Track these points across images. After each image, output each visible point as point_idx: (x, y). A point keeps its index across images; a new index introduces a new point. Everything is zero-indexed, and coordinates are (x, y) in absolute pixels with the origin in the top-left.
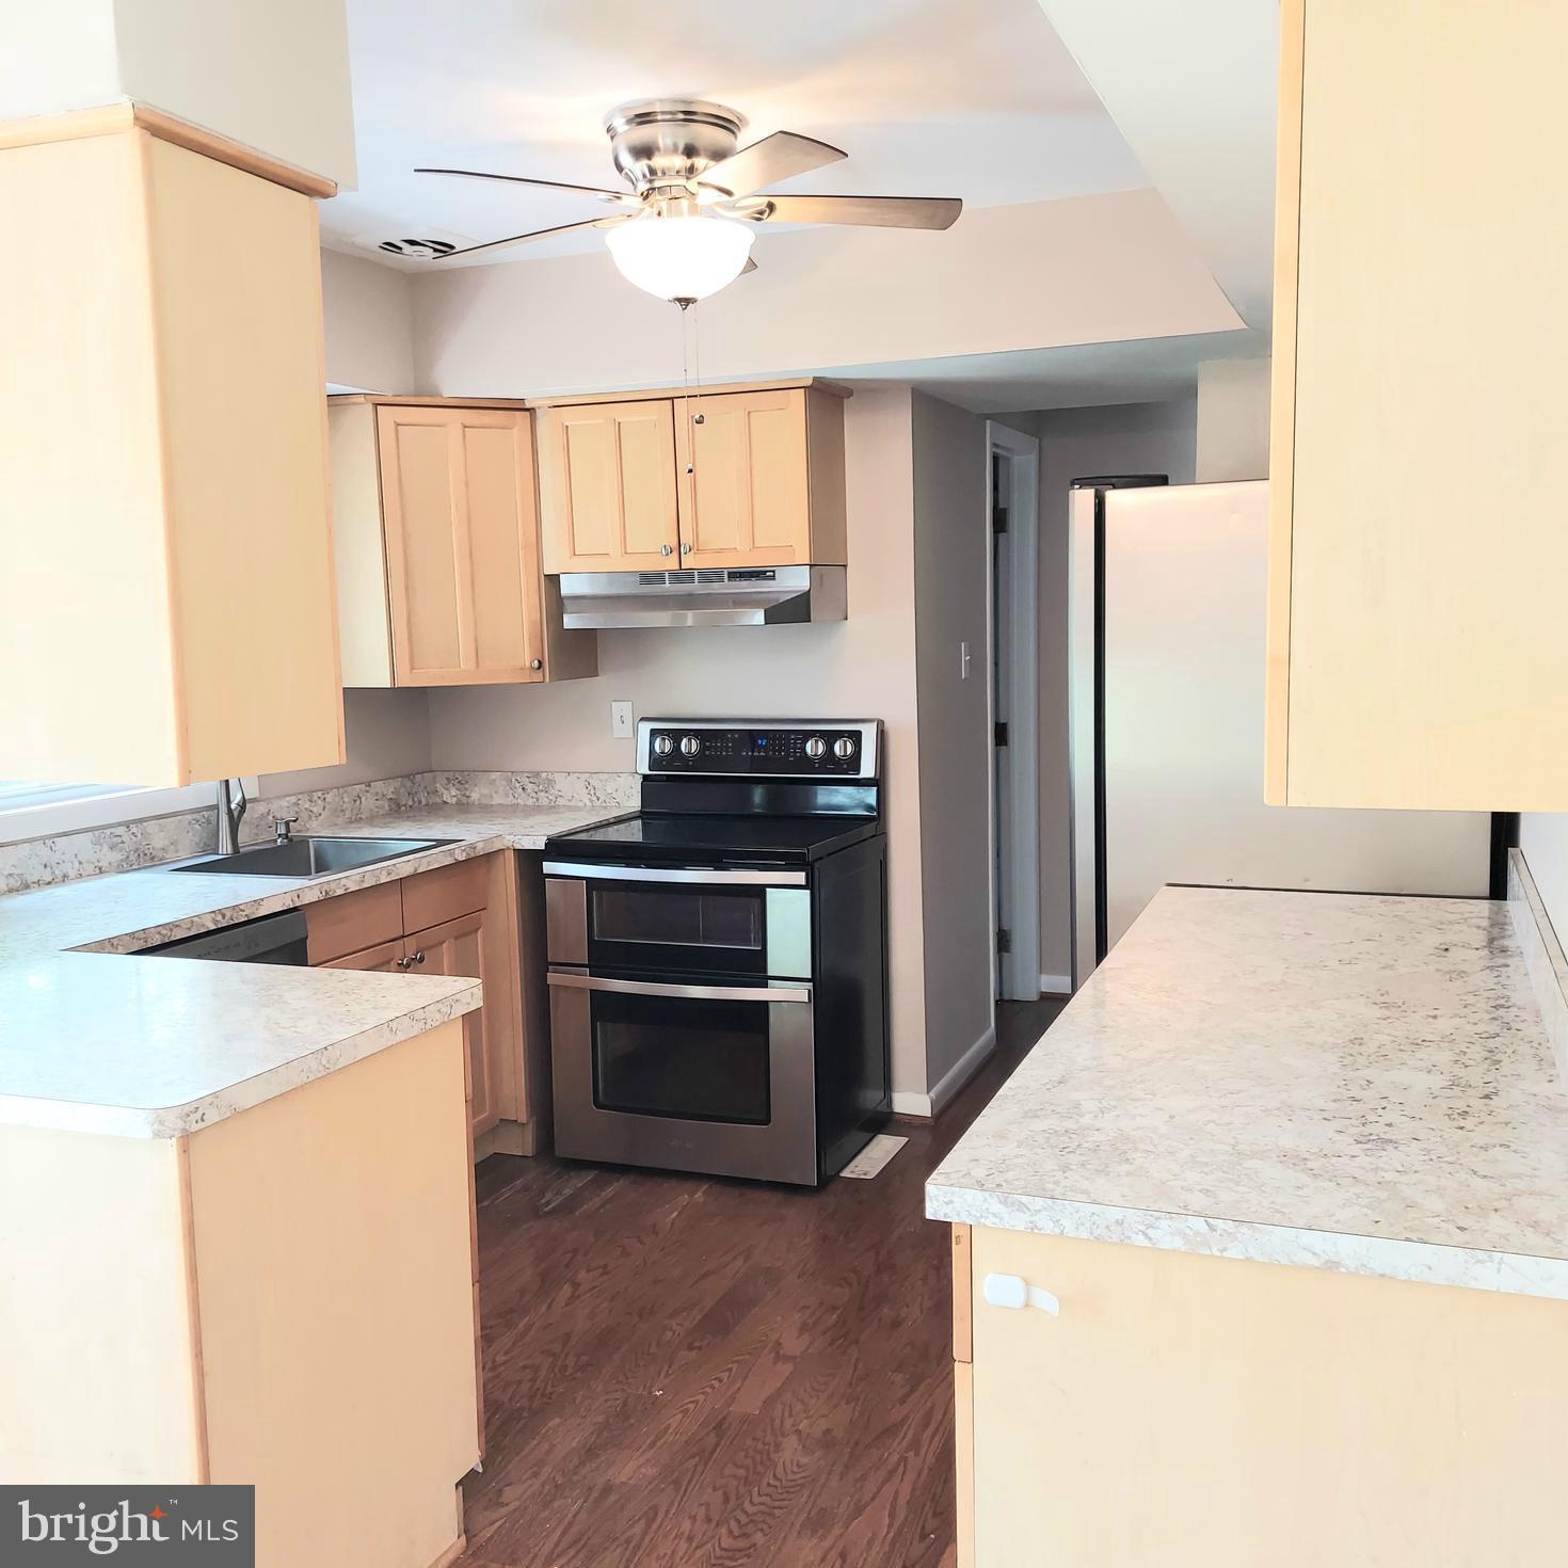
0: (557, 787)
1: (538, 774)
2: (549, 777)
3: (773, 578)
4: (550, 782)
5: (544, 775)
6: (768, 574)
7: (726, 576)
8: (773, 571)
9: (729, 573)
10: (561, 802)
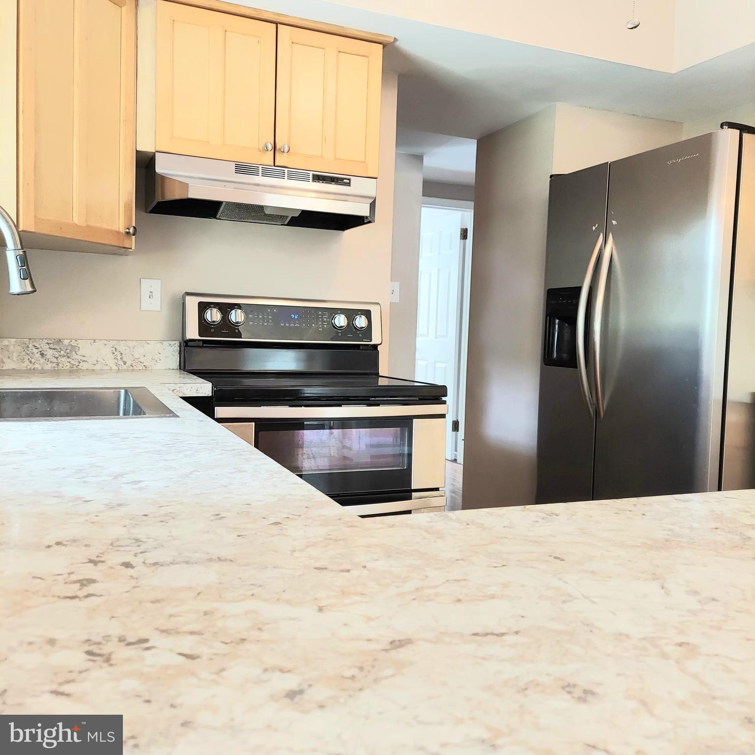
0: (81, 352)
1: (60, 341)
2: (72, 343)
3: (349, 184)
4: (74, 349)
5: (66, 342)
6: (345, 181)
7: (311, 177)
8: (349, 180)
9: (314, 176)
10: (84, 366)
